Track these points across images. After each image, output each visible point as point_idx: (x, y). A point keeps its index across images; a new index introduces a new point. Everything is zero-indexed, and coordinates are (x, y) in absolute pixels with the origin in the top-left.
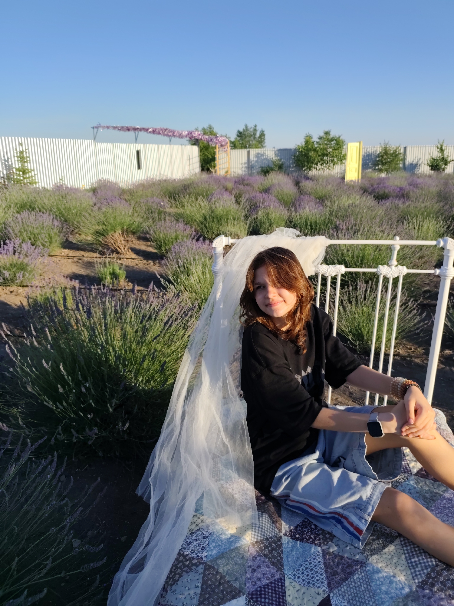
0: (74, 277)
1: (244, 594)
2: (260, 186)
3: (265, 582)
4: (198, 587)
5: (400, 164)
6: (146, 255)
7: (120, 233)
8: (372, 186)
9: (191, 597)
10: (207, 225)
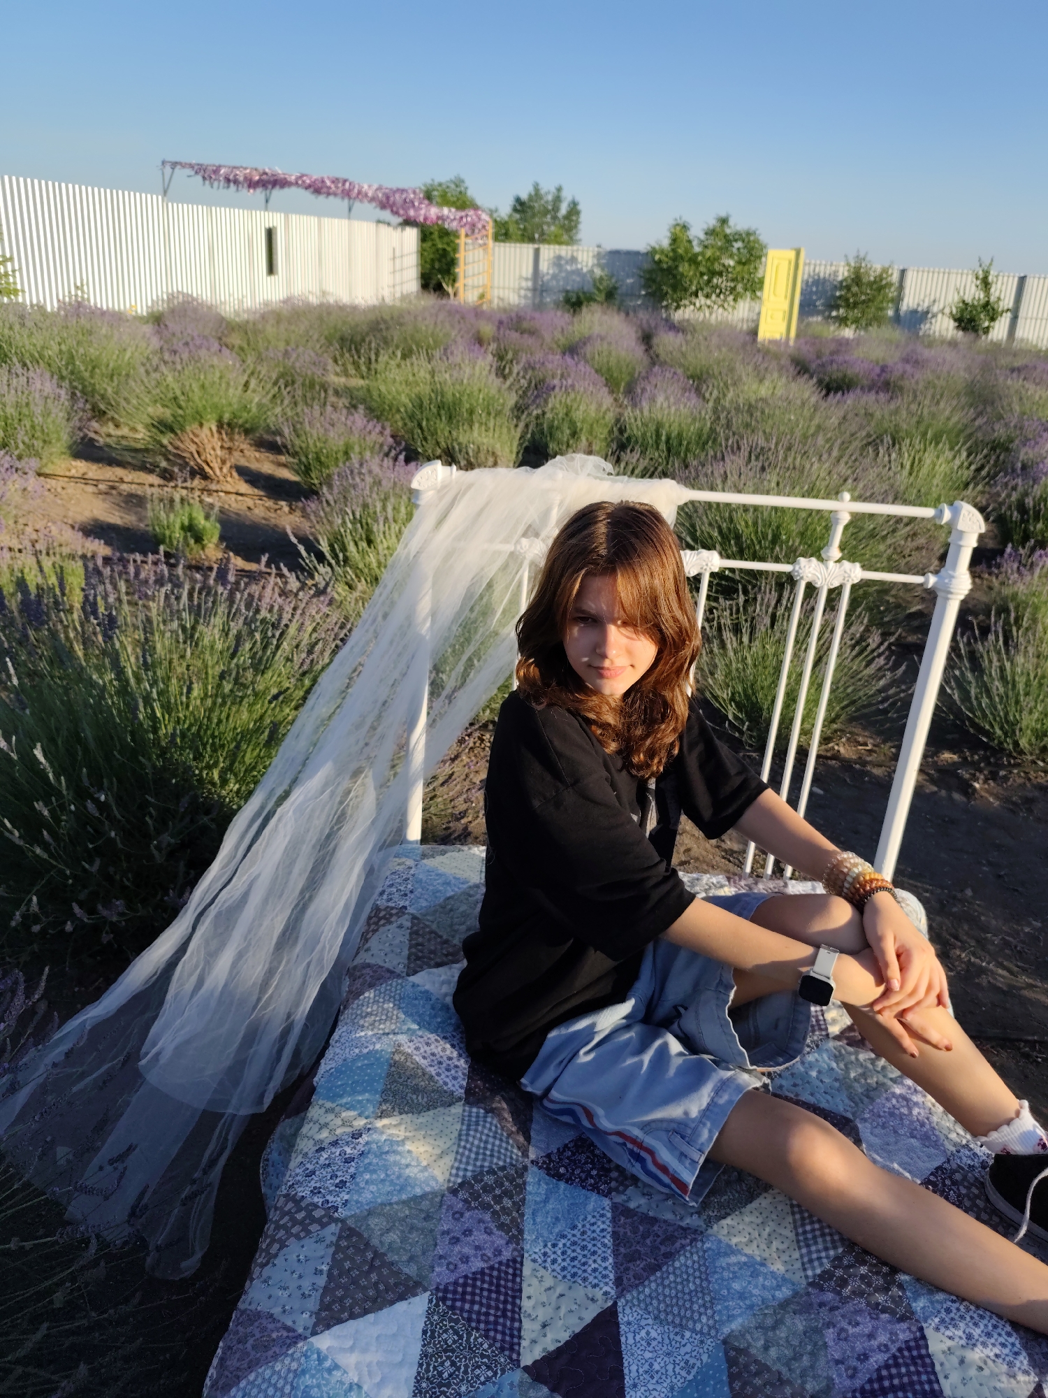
0: (95, 530)
1: (425, 1290)
2: (558, 335)
3: (477, 1265)
4: (321, 1271)
5: (887, 309)
6: (274, 488)
7: (214, 429)
8: (819, 357)
9: (303, 1294)
10: (424, 423)
